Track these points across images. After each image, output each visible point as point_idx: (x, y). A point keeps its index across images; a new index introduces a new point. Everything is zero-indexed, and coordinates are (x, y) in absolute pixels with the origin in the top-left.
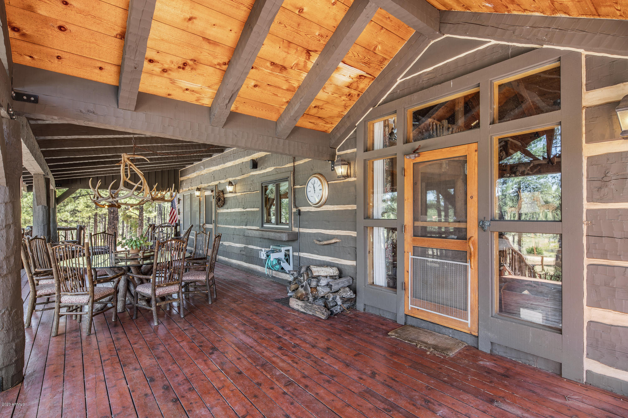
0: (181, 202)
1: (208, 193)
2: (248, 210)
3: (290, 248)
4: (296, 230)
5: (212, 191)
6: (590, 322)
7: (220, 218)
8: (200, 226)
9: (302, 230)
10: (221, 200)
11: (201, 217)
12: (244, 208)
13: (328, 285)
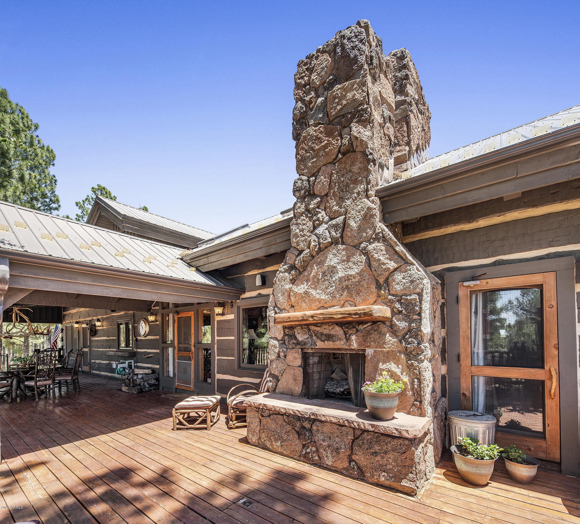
0: (64, 331)
1: (84, 326)
2: (110, 338)
3: (132, 361)
4: (135, 350)
5: (87, 325)
6: (217, 379)
7: (93, 344)
8: (79, 350)
9: (139, 350)
10: (94, 331)
11: (80, 343)
12: (108, 337)
13: (142, 378)
